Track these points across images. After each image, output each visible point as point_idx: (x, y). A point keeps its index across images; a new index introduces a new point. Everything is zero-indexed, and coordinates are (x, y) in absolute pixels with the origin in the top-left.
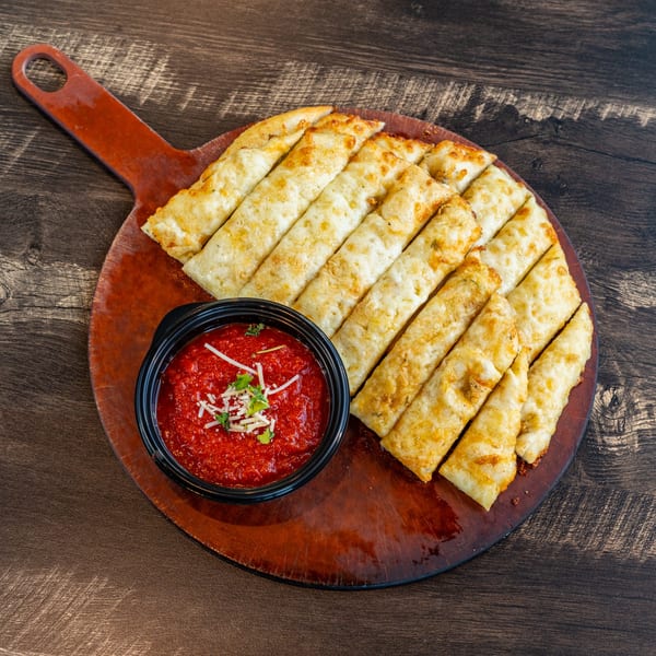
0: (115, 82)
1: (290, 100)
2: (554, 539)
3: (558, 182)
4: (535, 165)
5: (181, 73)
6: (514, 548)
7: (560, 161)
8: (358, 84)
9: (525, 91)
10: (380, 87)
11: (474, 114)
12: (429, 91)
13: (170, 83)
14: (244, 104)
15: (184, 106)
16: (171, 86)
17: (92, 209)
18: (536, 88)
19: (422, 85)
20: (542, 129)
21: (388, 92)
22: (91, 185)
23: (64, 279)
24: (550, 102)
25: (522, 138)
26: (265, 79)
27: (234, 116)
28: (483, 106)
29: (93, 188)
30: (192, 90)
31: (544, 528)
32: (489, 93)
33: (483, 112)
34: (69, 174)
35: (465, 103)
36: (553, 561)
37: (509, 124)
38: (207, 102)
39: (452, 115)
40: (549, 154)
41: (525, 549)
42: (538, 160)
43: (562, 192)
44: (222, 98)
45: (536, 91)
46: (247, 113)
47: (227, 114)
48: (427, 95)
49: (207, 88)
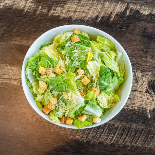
0: (17, 5)
1: (70, 10)
2: (147, 146)
3: (152, 35)
4: (145, 30)
5: (37, 1)
6: (135, 149)
7: (152, 28)
8: (91, 4)
9: (142, 5)
10: (98, 4)
11: (126, 13)
12: (113, 5)
13: (34, 5)
14: (56, 11)
15: (38, 12)
16: (34, 6)
17: (12, 47)
18: (146, 4)
19: (111, 3)
20: (147, 18)
21: (100, 6)
22: (11, 39)
23: (5, 69)
24: (150, 8)
25: (141, 21)
26: (62, 3)
27: (53, 15)
28: (129, 10)
29: (11, 40)
30: (40, 7)
31: (144, 143)
32: (131, 6)
33: (129, 12)
34: (4, 36)
35: (124, 9)
36: (146, 152)
37: (137, 16)
38: (45, 11)
39: (119, 14)
40: (149, 26)
41: (138, 149)
42: (146, 28)
43: (153, 38)
44: (49, 10)
45: (146, 5)
46: (57, 14)
47: (51, 15)
48: (112, 7)
49: (45, 6)
